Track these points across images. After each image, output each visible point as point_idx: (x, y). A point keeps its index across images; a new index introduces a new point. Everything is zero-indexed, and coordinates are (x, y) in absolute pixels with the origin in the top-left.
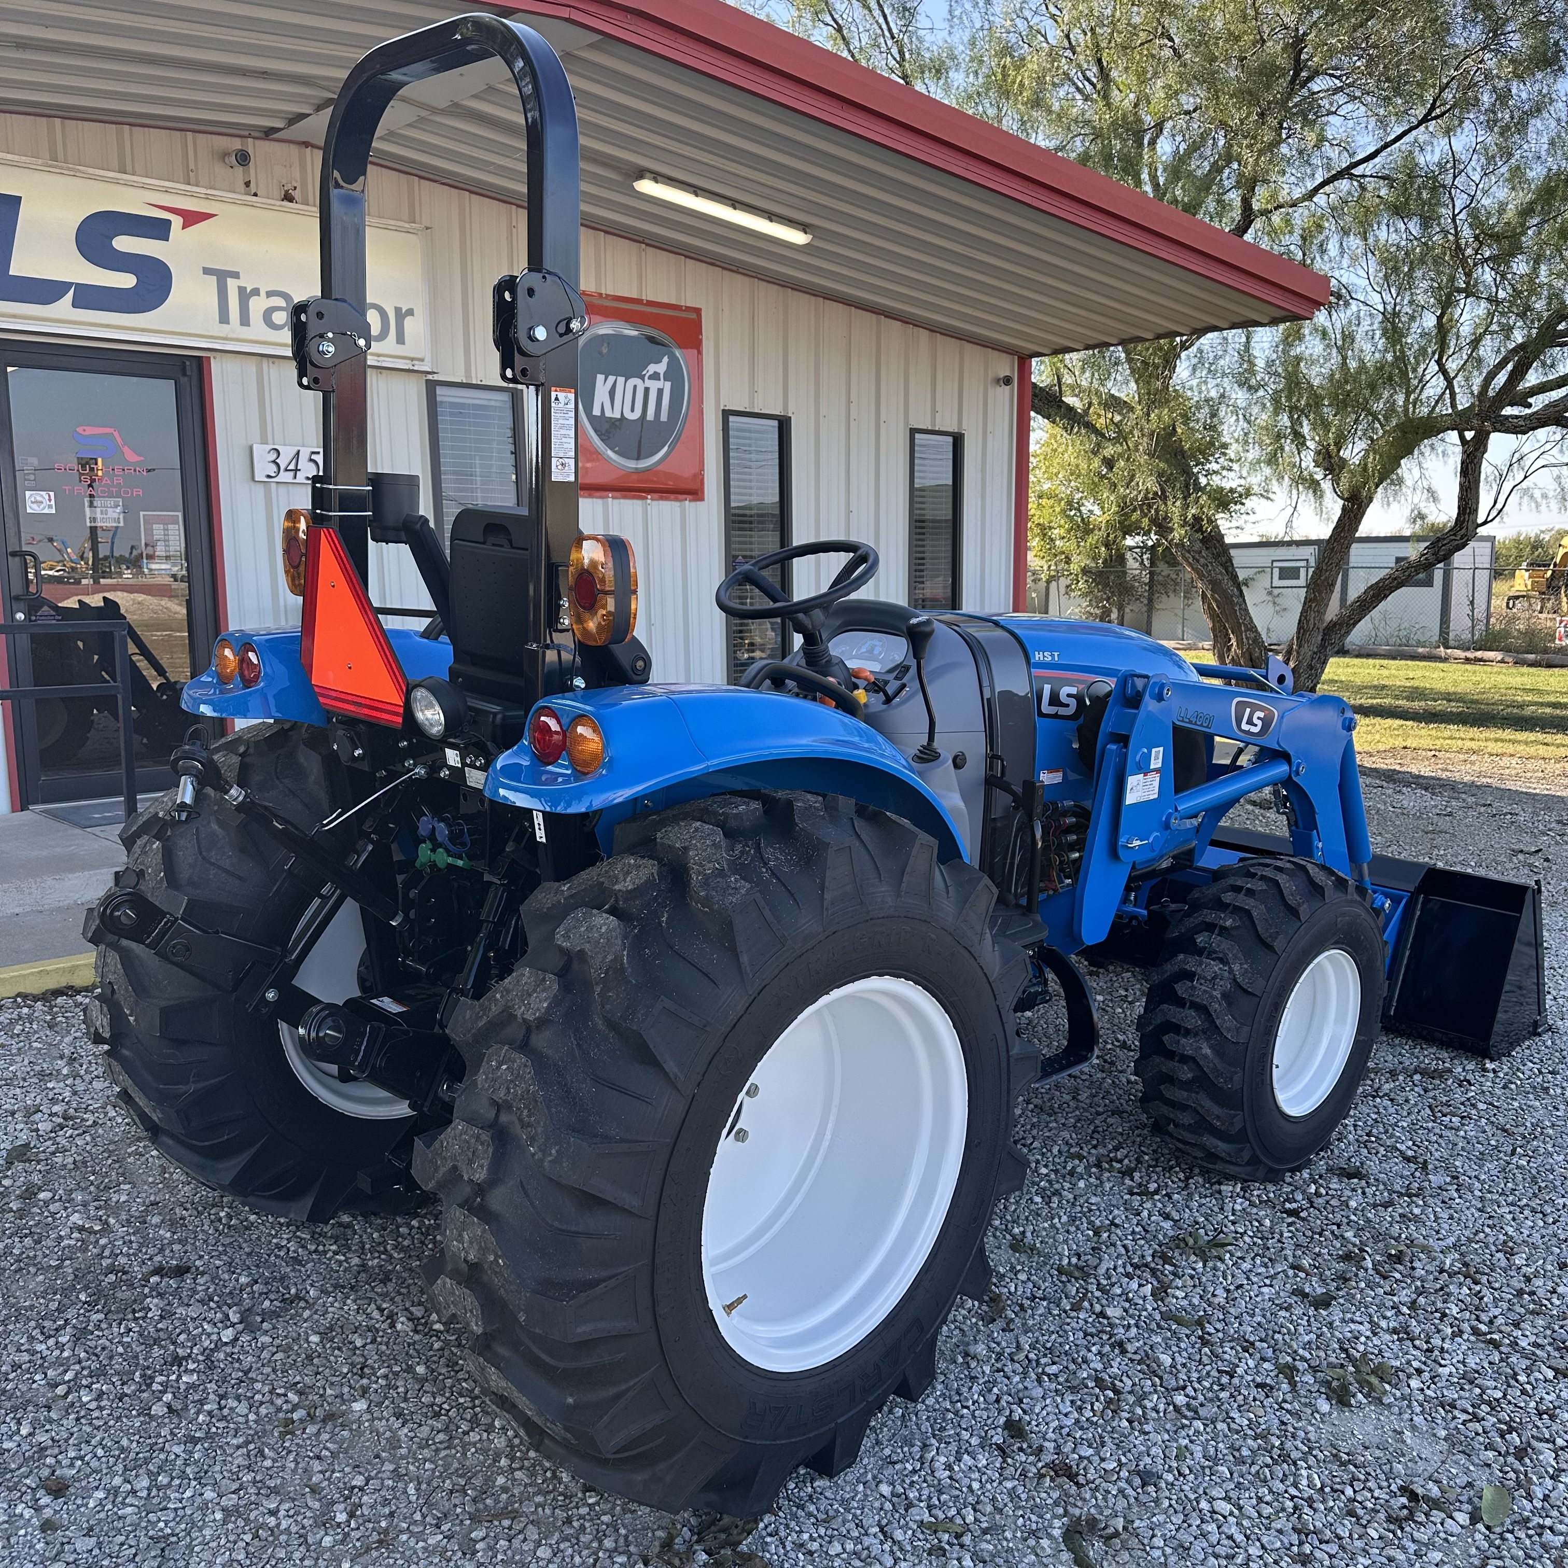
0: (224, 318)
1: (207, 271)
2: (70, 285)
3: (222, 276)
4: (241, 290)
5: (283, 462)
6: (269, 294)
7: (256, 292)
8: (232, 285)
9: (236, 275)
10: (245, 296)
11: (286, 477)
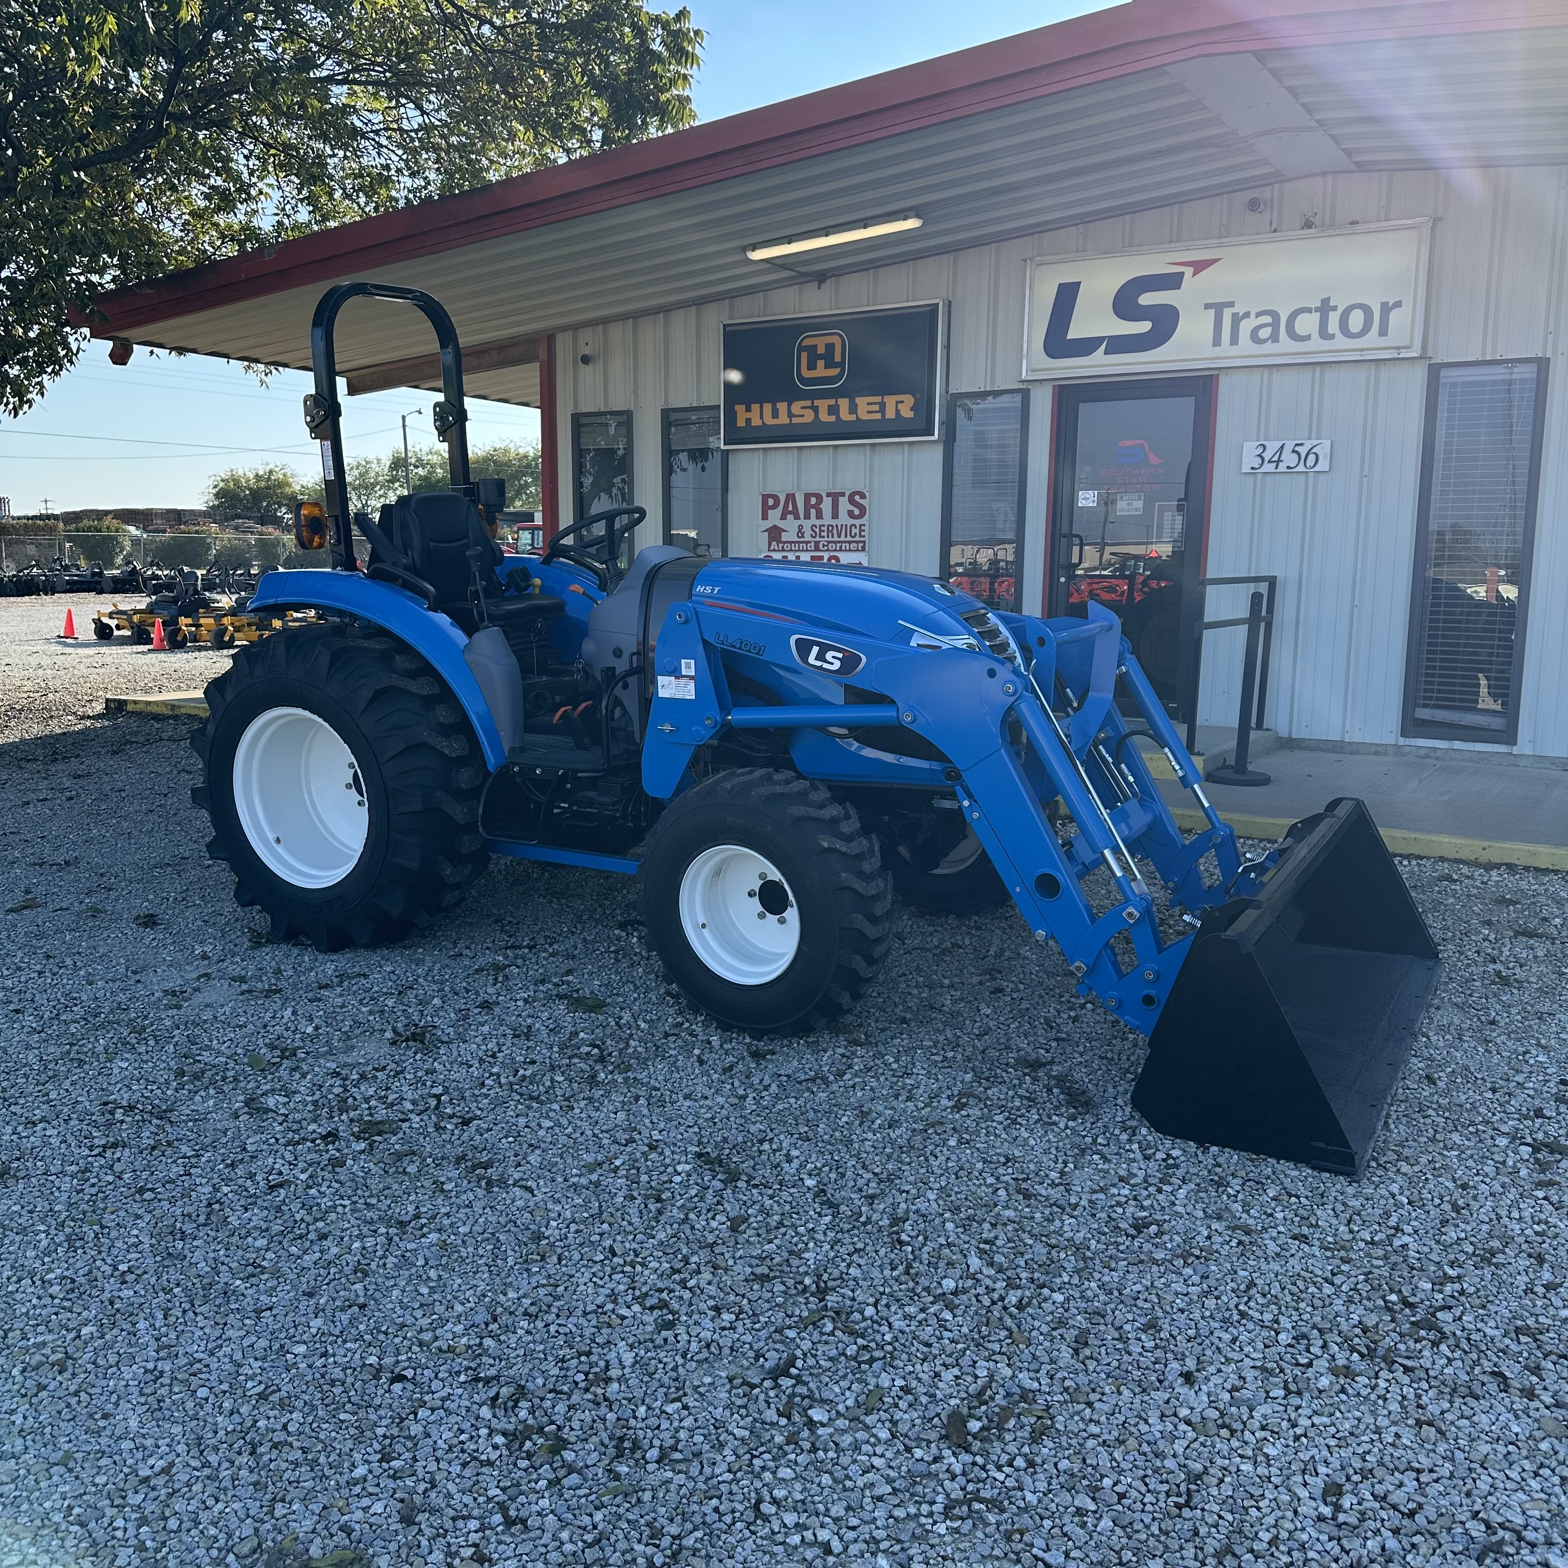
0: (1217, 342)
1: (1207, 306)
2: (1102, 339)
3: (1218, 308)
4: (1235, 316)
5: (1267, 456)
6: (1258, 315)
7: (1247, 315)
8: (1227, 314)
9: (1231, 304)
10: (1236, 320)
11: (1270, 468)
